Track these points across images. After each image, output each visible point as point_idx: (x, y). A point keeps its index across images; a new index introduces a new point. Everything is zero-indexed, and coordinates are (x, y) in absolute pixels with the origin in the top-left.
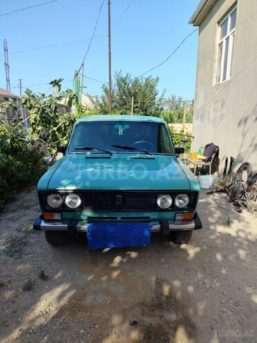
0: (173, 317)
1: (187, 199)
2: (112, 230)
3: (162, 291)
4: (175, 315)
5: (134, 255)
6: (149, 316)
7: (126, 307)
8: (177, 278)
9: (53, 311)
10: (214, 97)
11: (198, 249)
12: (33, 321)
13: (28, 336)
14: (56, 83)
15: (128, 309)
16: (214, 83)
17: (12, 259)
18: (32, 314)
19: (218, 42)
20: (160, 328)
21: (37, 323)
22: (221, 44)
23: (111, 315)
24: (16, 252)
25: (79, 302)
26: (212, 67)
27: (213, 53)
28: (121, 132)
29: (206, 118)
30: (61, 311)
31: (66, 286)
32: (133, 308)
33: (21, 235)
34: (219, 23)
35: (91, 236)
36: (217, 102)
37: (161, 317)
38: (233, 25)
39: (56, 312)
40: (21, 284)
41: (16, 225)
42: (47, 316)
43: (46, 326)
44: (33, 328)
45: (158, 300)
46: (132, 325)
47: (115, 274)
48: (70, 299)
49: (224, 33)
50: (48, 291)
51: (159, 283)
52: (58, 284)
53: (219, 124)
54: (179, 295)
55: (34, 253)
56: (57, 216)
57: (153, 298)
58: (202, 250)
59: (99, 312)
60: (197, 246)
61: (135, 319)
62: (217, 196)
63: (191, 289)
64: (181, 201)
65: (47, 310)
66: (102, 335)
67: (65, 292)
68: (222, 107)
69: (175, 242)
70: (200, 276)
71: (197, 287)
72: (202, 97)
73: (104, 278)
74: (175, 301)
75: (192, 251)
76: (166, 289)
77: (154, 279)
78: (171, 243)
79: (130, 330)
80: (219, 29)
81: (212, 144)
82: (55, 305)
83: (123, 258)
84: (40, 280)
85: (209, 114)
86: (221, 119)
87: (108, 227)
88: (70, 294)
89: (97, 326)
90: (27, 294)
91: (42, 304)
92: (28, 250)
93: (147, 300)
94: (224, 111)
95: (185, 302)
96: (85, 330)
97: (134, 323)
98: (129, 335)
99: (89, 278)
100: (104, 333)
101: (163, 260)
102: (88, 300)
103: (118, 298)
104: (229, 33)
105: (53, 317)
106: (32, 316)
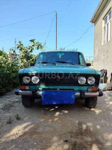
0: (89, 139)
1: (94, 79)
2: (54, 94)
3: (82, 127)
4: (90, 138)
5: (66, 112)
6: (75, 138)
7: (61, 133)
8: (90, 122)
9: (21, 133)
10: (103, 50)
11: (100, 111)
12: (8, 137)
13: (4, 144)
14: (32, 41)
15: (62, 134)
16: (103, 44)
17: (4, 111)
18: (9, 134)
19: (103, 26)
20: (81, 144)
21: (11, 138)
22: (105, 27)
23: (53, 137)
24: (7, 109)
25: (35, 130)
26: (101, 37)
27: (102, 31)
28: (60, 57)
29: (99, 60)
30: (25, 134)
31: (30, 123)
32: (65, 134)
33: (11, 103)
34: (103, 19)
35: (44, 97)
36: (104, 51)
37: (82, 139)
38: (110, 18)
39: (22, 134)
40: (6, 121)
41: (9, 99)
42: (17, 135)
43: (15, 140)
44: (8, 140)
45: (80, 131)
46: (64, 142)
47: (56, 119)
48: (31, 129)
49: (106, 22)
50: (19, 125)
51: (80, 124)
52: (25, 122)
53: (106, 61)
54: (92, 129)
55: (15, 110)
56: (27, 88)
57: (77, 130)
58: (103, 111)
59: (46, 135)
60: (100, 109)
61: (67, 139)
62: (108, 92)
63: (98, 127)
64: (91, 81)
65: (17, 133)
66: (47, 146)
67: (28, 125)
68: (107, 53)
69: (88, 107)
70: (103, 121)
71: (102, 126)
72: (97, 52)
73: (50, 120)
74: (90, 132)
75: (97, 111)
76: (84, 127)
77: (77, 122)
78: (86, 108)
79: (64, 144)
80: (104, 22)
81: (103, 69)
82: (22, 131)
83: (60, 113)
84: (16, 120)
85: (101, 58)
86: (107, 58)
87: (53, 93)
88: (31, 127)
89: (44, 141)
90: (8, 125)
91: (15, 130)
92: (13, 108)
93: (74, 131)
94: (108, 54)
95: (96, 133)
96: (37, 143)
97: (66, 141)
98: (63, 147)
99: (42, 120)
100: (48, 145)
101: (82, 114)
102: (40, 130)
103: (57, 129)
104: (108, 21)
105: (20, 136)
106: (8, 135)
